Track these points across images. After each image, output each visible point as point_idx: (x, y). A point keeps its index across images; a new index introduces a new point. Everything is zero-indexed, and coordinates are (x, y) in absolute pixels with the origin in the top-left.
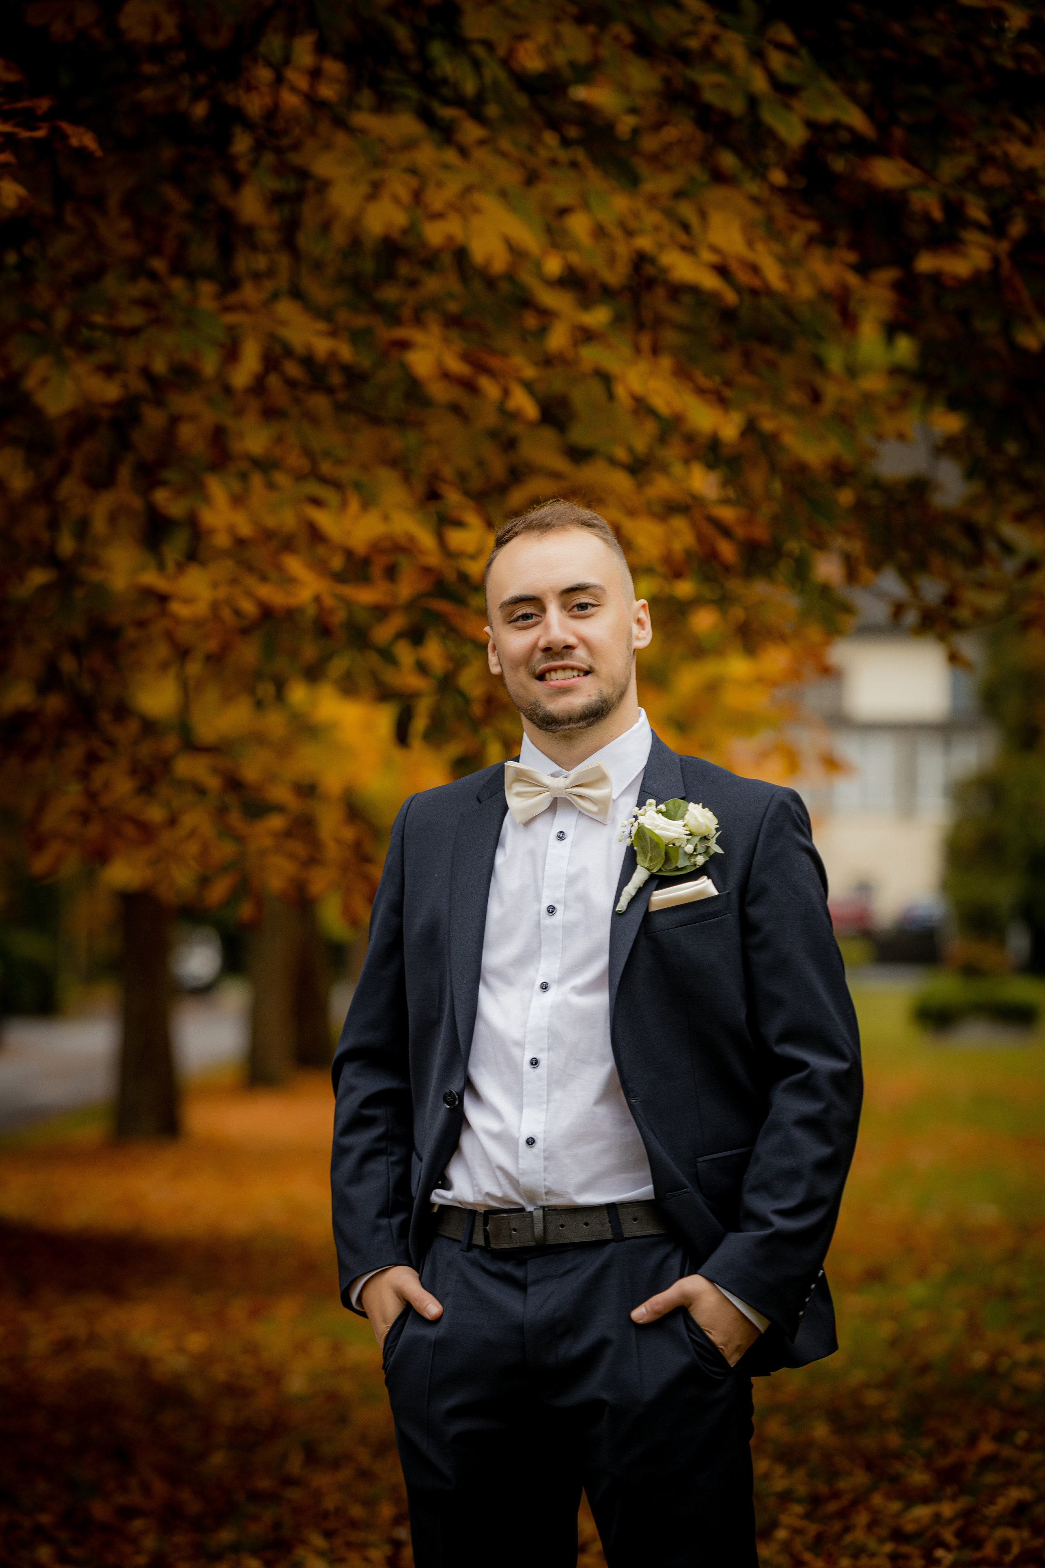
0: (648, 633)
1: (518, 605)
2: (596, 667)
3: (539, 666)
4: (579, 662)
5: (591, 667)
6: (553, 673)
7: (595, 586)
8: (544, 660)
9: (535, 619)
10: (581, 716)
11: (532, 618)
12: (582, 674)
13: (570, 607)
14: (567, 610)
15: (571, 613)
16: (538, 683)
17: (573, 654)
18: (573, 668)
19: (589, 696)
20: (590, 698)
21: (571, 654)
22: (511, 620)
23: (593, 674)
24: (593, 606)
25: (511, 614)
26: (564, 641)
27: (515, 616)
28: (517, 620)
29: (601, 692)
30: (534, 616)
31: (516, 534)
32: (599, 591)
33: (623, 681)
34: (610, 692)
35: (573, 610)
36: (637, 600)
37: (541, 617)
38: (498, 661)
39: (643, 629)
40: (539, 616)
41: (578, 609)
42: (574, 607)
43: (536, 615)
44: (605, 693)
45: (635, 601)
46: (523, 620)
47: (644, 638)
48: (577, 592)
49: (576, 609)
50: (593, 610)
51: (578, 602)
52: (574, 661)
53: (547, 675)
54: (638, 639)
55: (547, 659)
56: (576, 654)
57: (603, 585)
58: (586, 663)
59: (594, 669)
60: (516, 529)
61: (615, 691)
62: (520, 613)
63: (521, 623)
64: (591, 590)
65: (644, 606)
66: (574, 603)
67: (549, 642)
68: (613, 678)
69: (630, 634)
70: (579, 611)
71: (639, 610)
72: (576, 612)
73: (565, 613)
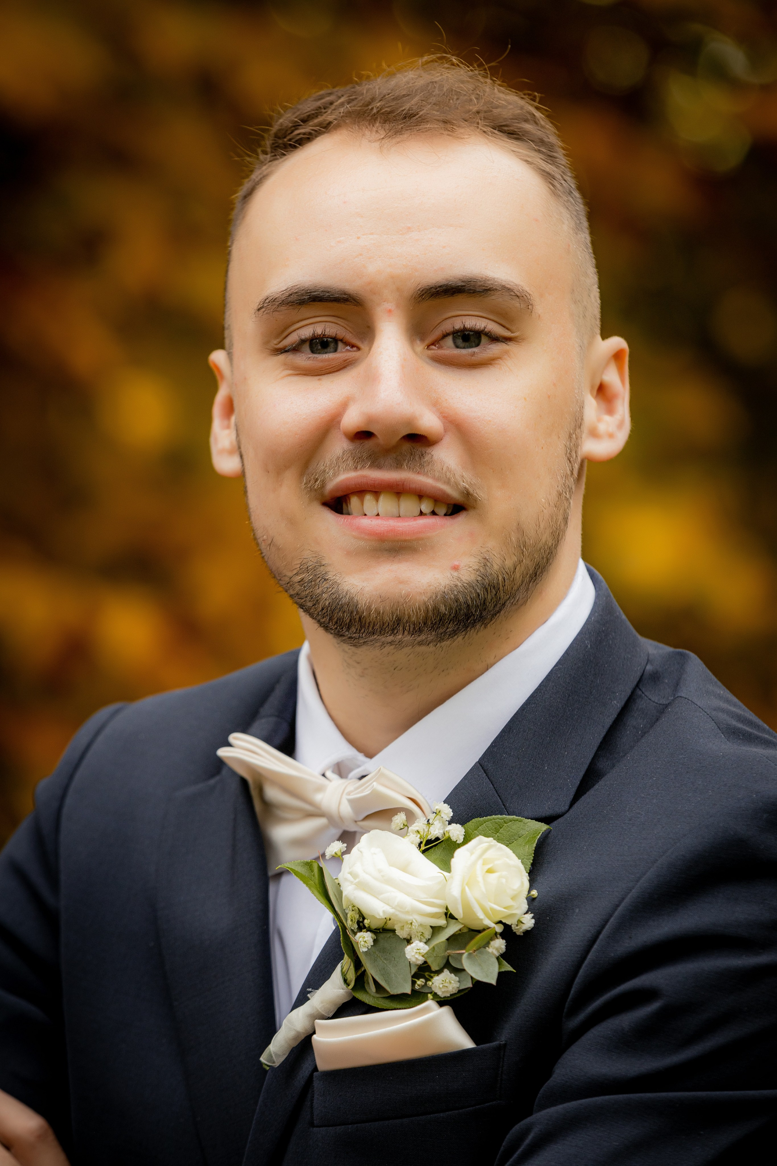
0: (620, 426)
1: (305, 312)
2: (480, 494)
3: (335, 475)
4: (438, 479)
5: (467, 494)
6: (369, 499)
7: (506, 290)
8: (350, 462)
9: (342, 354)
10: (426, 618)
11: (335, 350)
12: (442, 510)
13: (437, 333)
14: (428, 341)
15: (435, 351)
16: (329, 517)
17: (427, 458)
18: (421, 495)
19: (456, 568)
20: (455, 574)
21: (422, 455)
22: (281, 345)
23: (472, 513)
24: (495, 339)
25: (283, 331)
26: (410, 422)
27: (293, 338)
28: (295, 349)
29: (486, 562)
30: (340, 345)
31: (326, 128)
32: (516, 303)
33: (546, 537)
34: (509, 563)
35: (442, 343)
36: (605, 335)
37: (359, 349)
38: (235, 443)
39: (610, 411)
40: (353, 346)
41: (455, 343)
42: (445, 336)
43: (346, 343)
44: (496, 567)
45: (599, 337)
46: (313, 352)
47: (611, 436)
48: (460, 298)
49: (449, 341)
50: (496, 349)
51: (458, 325)
52: (426, 474)
53: (354, 501)
54: (594, 434)
55: (359, 461)
56: (435, 457)
57: (527, 289)
58: (457, 484)
59: (476, 500)
60: (329, 117)
61: (520, 562)
62: (306, 332)
63: (304, 359)
64: (495, 299)
65: (617, 356)
66: (448, 326)
67: (371, 420)
68: (520, 529)
69: (578, 423)
70: (457, 347)
71: (607, 364)
72: (449, 349)
73: (420, 347)
